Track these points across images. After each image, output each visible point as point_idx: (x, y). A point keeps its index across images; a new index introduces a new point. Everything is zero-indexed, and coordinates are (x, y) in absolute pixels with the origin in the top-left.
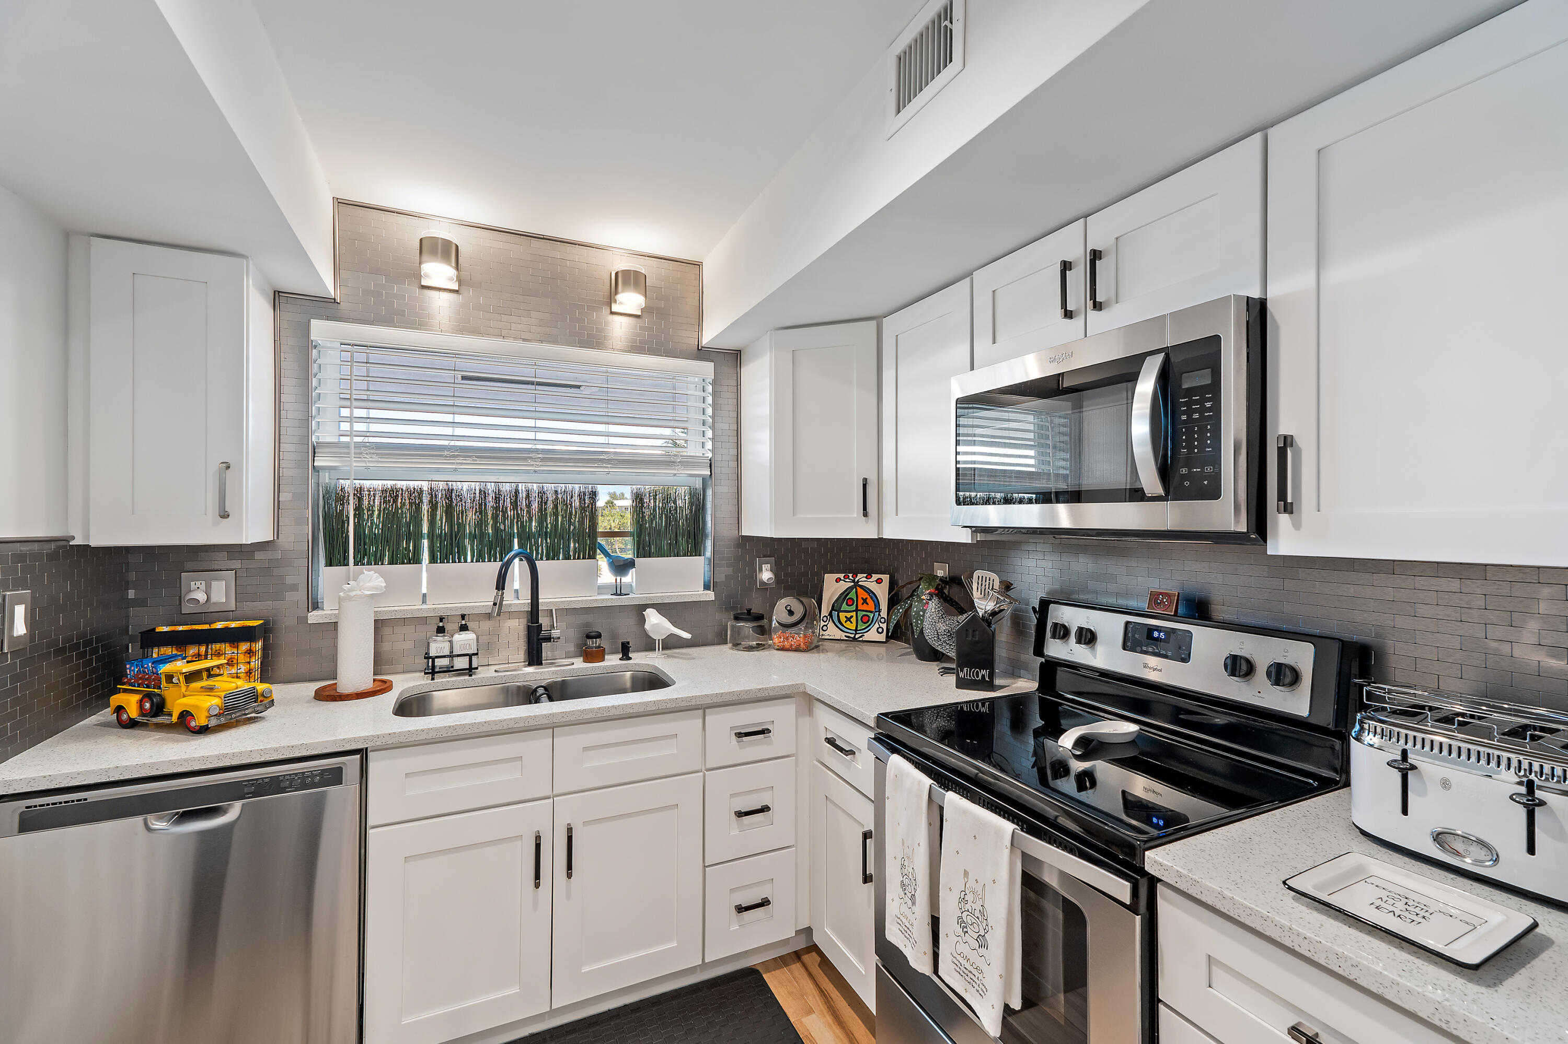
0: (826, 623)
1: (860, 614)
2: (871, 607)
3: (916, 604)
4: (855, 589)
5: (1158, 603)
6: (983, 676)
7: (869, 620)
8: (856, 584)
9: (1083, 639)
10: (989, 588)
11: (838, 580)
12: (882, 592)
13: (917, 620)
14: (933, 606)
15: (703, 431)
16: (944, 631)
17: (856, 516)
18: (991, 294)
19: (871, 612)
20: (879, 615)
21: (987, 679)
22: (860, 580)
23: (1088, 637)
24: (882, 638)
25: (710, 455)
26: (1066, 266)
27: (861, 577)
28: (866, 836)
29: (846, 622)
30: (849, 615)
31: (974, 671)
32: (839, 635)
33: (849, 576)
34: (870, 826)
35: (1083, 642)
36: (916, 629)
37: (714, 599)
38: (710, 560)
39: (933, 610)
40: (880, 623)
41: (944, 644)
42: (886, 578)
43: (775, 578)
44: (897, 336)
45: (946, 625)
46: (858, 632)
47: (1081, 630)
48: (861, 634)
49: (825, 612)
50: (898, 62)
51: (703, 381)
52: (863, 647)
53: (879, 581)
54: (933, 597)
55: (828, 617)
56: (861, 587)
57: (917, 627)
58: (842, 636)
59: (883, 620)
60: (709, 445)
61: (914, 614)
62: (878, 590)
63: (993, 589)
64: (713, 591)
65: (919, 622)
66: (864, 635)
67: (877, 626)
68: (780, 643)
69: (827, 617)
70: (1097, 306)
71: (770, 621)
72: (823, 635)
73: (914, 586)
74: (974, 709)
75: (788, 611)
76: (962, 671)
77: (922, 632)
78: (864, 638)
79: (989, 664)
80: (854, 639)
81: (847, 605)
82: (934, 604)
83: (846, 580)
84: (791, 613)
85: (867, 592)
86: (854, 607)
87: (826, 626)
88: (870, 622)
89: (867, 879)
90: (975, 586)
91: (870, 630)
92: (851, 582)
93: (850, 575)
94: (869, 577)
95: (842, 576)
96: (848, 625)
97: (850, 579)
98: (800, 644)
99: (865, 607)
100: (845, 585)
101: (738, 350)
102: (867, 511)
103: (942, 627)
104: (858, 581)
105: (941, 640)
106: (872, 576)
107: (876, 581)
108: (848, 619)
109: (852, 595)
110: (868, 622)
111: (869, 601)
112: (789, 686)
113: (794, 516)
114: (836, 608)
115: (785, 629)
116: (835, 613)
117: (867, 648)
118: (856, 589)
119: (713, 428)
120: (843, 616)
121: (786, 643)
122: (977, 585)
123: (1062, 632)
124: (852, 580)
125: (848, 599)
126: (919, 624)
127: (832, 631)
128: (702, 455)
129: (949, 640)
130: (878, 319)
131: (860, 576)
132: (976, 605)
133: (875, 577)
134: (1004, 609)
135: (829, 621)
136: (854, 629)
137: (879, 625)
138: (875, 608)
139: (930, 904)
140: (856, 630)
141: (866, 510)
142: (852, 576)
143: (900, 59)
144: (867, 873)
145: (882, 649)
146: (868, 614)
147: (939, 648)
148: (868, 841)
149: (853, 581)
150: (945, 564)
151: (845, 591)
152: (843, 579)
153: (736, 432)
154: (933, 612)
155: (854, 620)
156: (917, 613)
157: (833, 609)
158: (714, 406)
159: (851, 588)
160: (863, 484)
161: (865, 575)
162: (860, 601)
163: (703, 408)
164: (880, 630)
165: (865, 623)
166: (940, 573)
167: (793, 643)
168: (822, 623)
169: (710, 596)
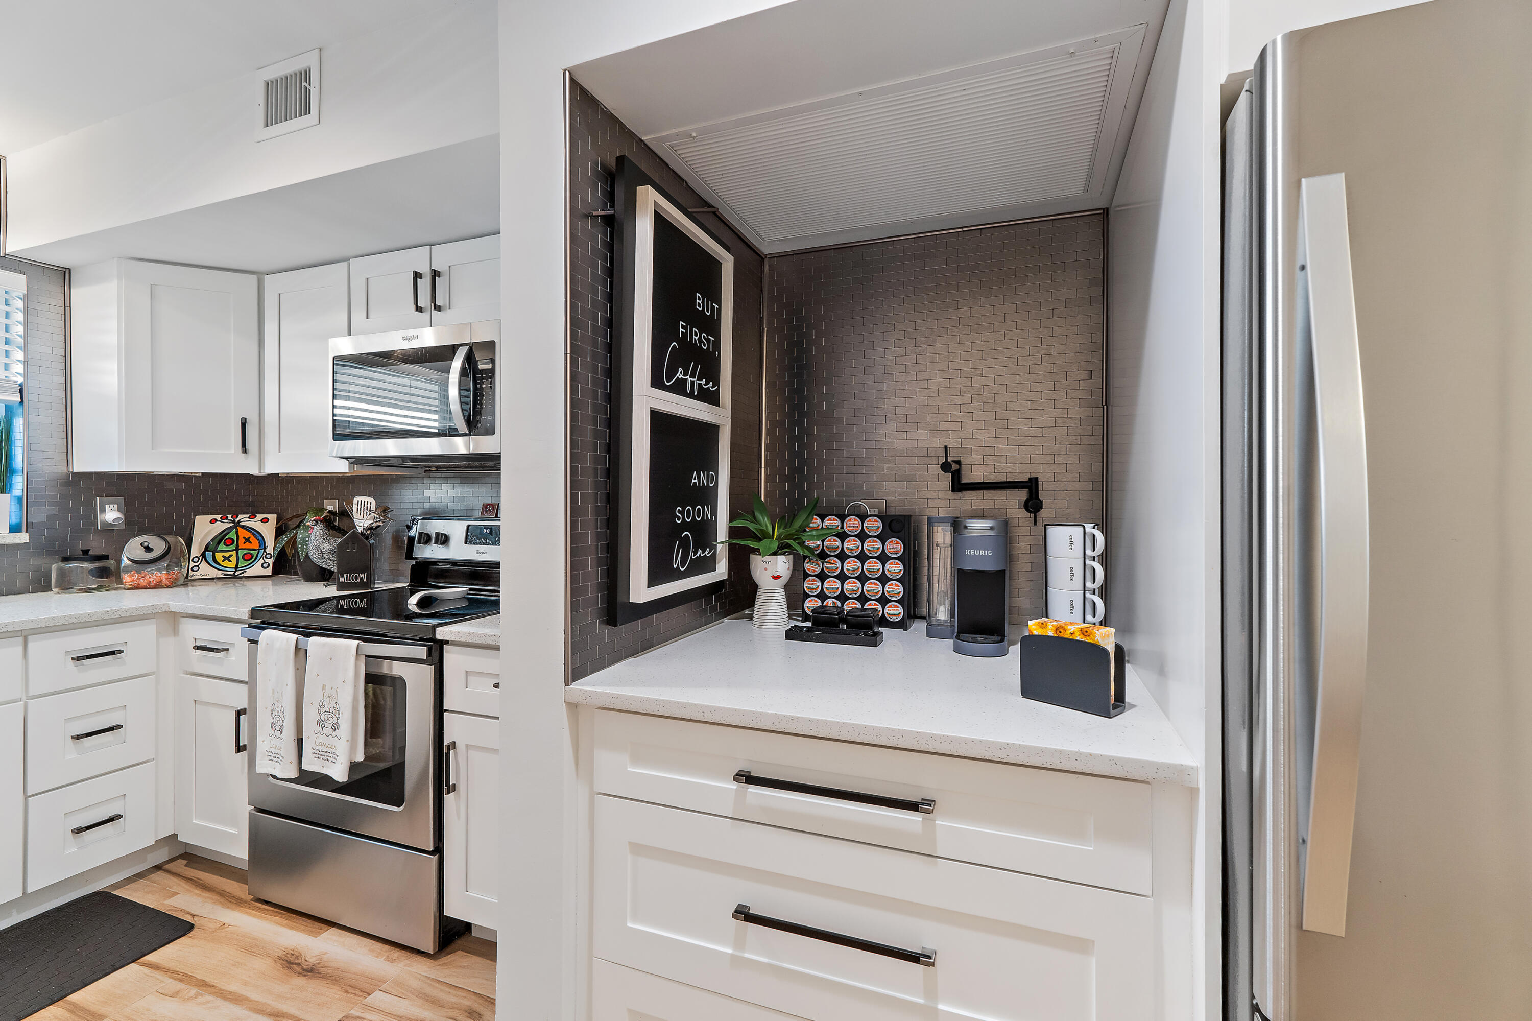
0: (197, 564)
1: (241, 553)
2: (255, 544)
3: (302, 531)
4: (235, 530)
5: (487, 511)
6: (362, 579)
7: (252, 557)
8: (237, 525)
9: (439, 541)
10: (367, 510)
11: (213, 521)
12: (268, 530)
13: (303, 546)
14: (317, 531)
15: (6, 351)
16: (328, 550)
17: (233, 452)
18: (364, 280)
19: (255, 550)
20: (265, 551)
21: (365, 580)
22: (241, 520)
23: (443, 540)
24: (269, 572)
25: (20, 380)
26: (417, 276)
27: (243, 518)
28: (239, 713)
29: (223, 561)
30: (227, 555)
31: (353, 575)
32: (214, 573)
33: (227, 517)
34: (243, 704)
35: (439, 543)
36: (302, 554)
37: (28, 541)
38: (20, 499)
39: (318, 534)
40: (265, 559)
41: (328, 561)
42: (273, 518)
43: (125, 519)
44: (280, 294)
45: (330, 544)
46: (238, 569)
47: (438, 534)
48: (242, 571)
49: (196, 551)
50: (266, 88)
51: (6, 293)
52: (245, 582)
53: (265, 521)
54: (318, 523)
55: (201, 558)
56: (243, 527)
57: (303, 551)
58: (220, 574)
59: (268, 556)
60: (20, 368)
61: (299, 540)
62: (264, 529)
63: (370, 511)
64: (27, 532)
65: (305, 547)
66: (246, 572)
67: (262, 561)
68: (133, 581)
69: (198, 558)
70: (438, 308)
71: (119, 561)
72: (193, 575)
73: (302, 518)
74: (353, 606)
75: (145, 547)
76: (342, 576)
77: (307, 556)
78: (245, 574)
79: (367, 568)
80: (234, 576)
81: (224, 545)
82: (318, 529)
83: (224, 521)
84: (148, 549)
85: (250, 532)
86: (234, 547)
87: (198, 566)
88: (253, 560)
89: (239, 749)
90: (355, 509)
91: (253, 566)
92: (230, 523)
93: (230, 516)
94: (253, 516)
95: (218, 517)
96: (226, 564)
97: (229, 520)
98: (162, 580)
99: (248, 545)
100: (220, 527)
101: (66, 268)
102: (247, 448)
103: (327, 547)
104: (239, 522)
105: (325, 558)
106: (256, 516)
107: (261, 521)
108: (225, 558)
109: (232, 535)
110: (251, 559)
111: (252, 539)
112: (147, 607)
113: (153, 450)
114: (210, 548)
115: (140, 567)
116: (209, 555)
117: (250, 584)
118: (237, 529)
119: (25, 349)
120: (219, 557)
121: (141, 580)
122: (356, 506)
123: (426, 539)
124: (232, 520)
125: (227, 539)
126: (305, 549)
127: (205, 570)
128: (4, 378)
129: (333, 556)
130: (260, 275)
131: (240, 516)
132: (356, 523)
133: (260, 517)
134: (380, 526)
135: (201, 561)
136: (234, 567)
137: (264, 561)
138: (260, 546)
139: (296, 725)
140: (236, 567)
141: (245, 447)
142: (232, 517)
143: (268, 84)
144: (241, 745)
145: (269, 582)
146: (252, 552)
147: (323, 566)
148: (241, 717)
149: (233, 522)
150: (335, 500)
151: (223, 531)
152: (219, 519)
153: (63, 358)
154: (318, 535)
155: (233, 559)
156: (303, 540)
157: (207, 549)
158: (26, 324)
159: (230, 528)
160: (242, 423)
161: (248, 516)
162: (241, 540)
163: (6, 325)
164: (265, 565)
165: (247, 560)
166: (330, 508)
167: (151, 580)
168: (192, 564)
169: (23, 538)
